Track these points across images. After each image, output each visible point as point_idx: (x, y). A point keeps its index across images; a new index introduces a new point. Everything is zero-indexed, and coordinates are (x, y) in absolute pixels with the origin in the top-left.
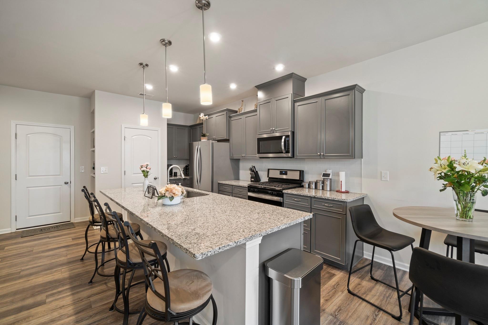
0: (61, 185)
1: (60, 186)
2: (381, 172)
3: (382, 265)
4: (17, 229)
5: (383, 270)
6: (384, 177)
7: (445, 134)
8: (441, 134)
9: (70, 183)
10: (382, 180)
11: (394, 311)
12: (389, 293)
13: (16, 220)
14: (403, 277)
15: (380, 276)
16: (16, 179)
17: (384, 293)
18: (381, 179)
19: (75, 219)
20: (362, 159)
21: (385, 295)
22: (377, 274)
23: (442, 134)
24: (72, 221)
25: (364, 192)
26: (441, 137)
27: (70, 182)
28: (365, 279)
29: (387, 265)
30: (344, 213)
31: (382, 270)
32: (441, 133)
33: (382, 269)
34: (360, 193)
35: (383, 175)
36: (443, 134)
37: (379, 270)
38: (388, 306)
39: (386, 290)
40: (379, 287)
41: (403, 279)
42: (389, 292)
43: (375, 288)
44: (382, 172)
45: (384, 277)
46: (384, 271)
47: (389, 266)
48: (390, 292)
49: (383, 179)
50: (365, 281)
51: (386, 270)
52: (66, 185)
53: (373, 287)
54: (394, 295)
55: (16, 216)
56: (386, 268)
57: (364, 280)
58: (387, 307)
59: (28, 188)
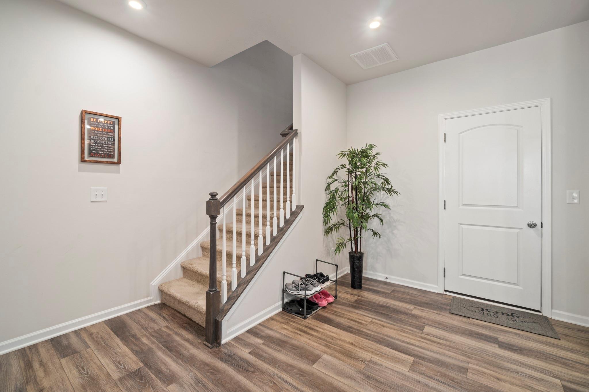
0: (521, 229)
1: (519, 230)
4: (445, 291)
9: (542, 227)
13: (444, 276)
16: (445, 209)
19: (553, 311)
24: (546, 312)
27: (542, 223)
52: (532, 230)
55: (444, 269)
59: (462, 226)
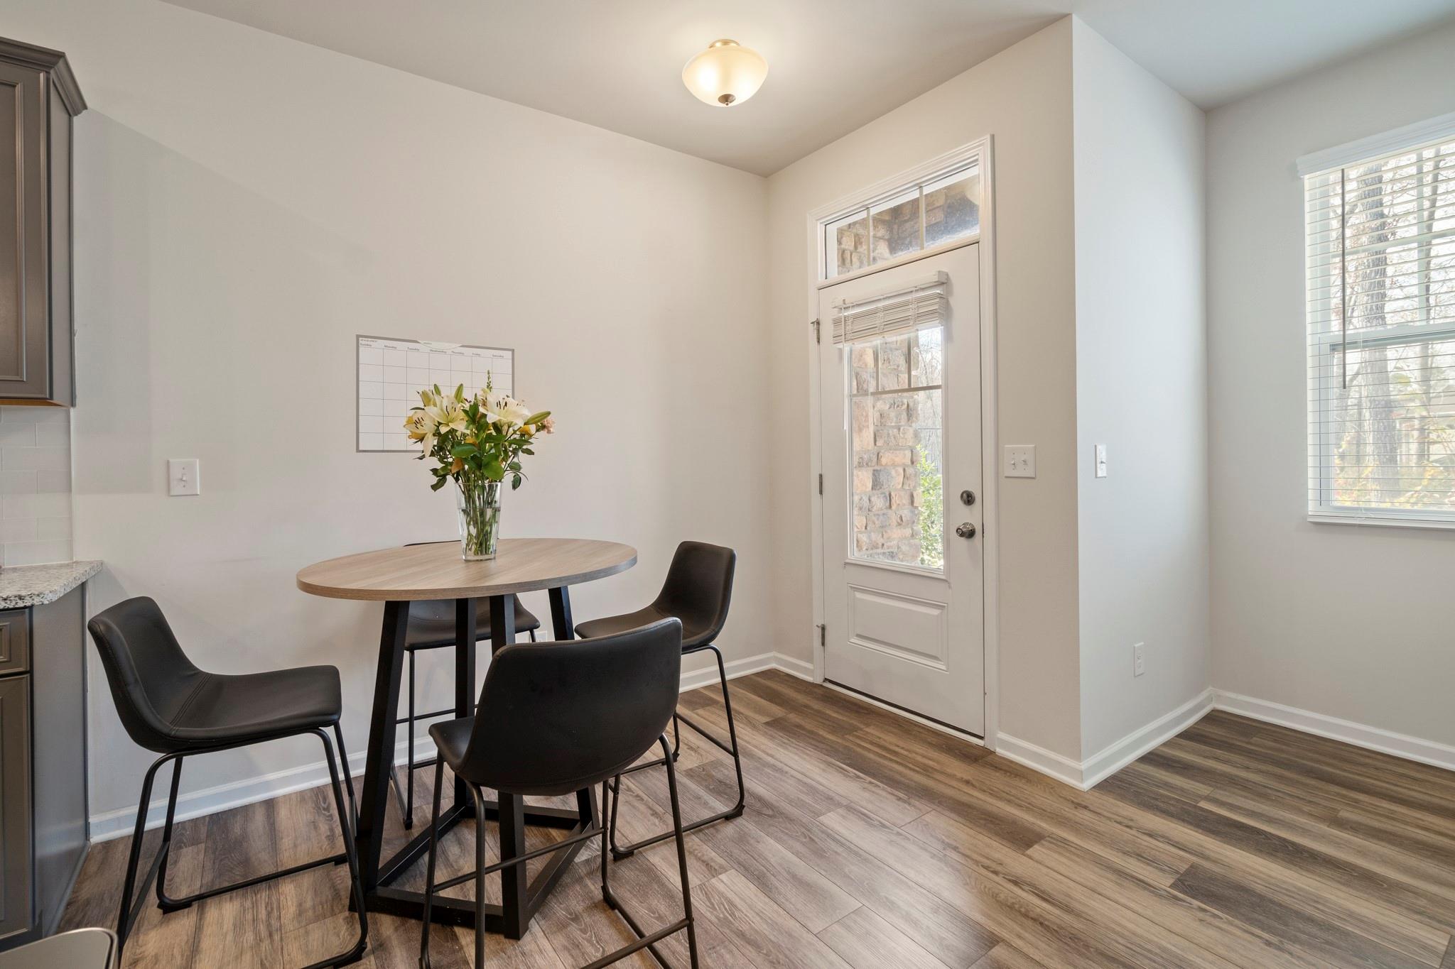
2: (168, 462)
3: (184, 828)
5: (201, 843)
6: (181, 480)
7: (368, 343)
8: (360, 342)
10: (172, 493)
11: (315, 948)
12: (263, 906)
14: (274, 824)
15: (200, 870)
17: (249, 916)
18: (169, 490)
20: (72, 411)
21: (254, 920)
22: (183, 873)
23: (363, 342)
25: (88, 552)
26: (361, 349)
28: (146, 923)
29: (204, 817)
30: (21, 669)
31: (193, 844)
32: (360, 339)
33: (195, 842)
34: (68, 565)
35: (176, 473)
36: (366, 343)
37: (184, 850)
38: (285, 949)
39: (248, 904)
40: (220, 909)
41: (277, 828)
42: (263, 902)
43: (205, 926)
44: (171, 460)
45: (214, 863)
46: (203, 845)
47: (211, 816)
48: (263, 897)
49: (177, 489)
50: (153, 929)
51: (209, 835)
53: (199, 929)
54: (282, 898)
56: (203, 831)
57: (142, 930)
58: (286, 957)
